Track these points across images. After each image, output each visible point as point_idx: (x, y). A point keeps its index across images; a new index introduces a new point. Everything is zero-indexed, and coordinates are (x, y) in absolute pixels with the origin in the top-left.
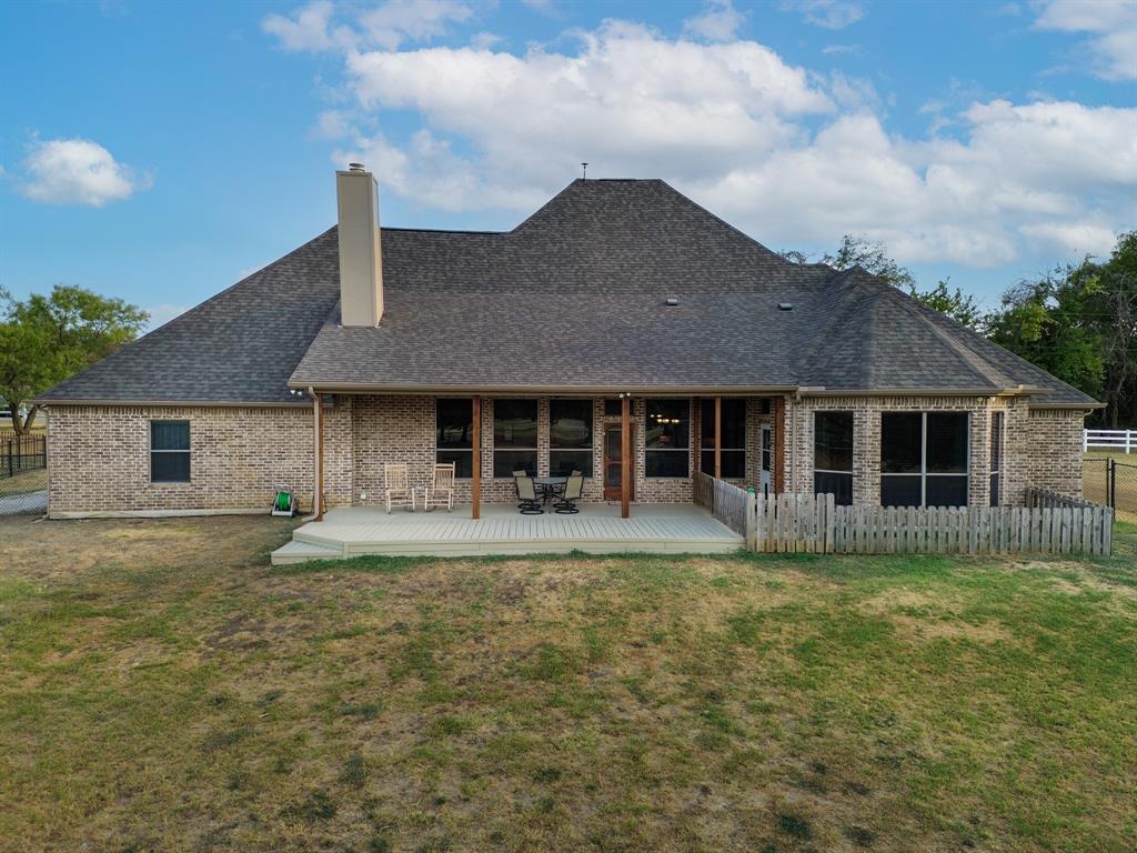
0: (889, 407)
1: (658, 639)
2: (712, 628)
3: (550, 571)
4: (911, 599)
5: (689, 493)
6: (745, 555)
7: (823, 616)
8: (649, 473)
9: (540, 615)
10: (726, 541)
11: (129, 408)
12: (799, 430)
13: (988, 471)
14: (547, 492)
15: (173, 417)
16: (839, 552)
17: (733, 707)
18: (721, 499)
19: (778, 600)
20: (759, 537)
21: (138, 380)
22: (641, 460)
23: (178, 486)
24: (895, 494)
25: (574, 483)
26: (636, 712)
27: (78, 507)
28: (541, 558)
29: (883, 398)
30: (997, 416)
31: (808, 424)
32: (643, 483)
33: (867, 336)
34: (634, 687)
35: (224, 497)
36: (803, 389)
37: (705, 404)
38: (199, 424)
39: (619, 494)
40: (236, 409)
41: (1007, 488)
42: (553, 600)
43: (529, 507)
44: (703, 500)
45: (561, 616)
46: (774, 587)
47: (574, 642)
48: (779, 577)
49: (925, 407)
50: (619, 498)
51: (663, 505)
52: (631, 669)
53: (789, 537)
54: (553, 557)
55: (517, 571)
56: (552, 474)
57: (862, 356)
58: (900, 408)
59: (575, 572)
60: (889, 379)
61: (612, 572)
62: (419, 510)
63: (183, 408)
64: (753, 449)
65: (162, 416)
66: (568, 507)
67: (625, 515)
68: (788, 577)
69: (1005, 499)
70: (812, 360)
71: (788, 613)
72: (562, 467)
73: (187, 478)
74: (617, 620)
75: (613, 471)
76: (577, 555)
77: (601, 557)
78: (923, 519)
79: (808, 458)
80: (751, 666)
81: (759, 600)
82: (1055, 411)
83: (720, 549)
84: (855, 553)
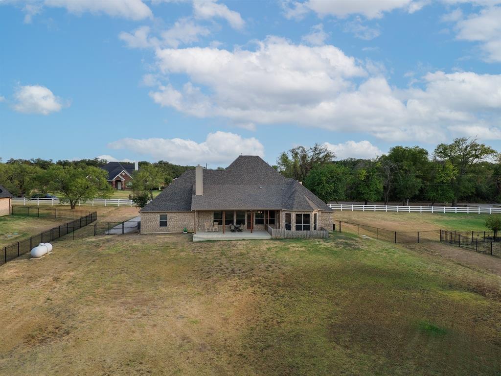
0: (297, 213)
1: (257, 251)
2: (265, 249)
3: (240, 242)
4: (294, 245)
5: (264, 228)
6: (272, 239)
7: (281, 248)
8: (256, 223)
9: (239, 248)
10: (269, 237)
11: (156, 213)
12: (283, 216)
13: (313, 224)
14: (236, 228)
15: (164, 214)
16: (286, 238)
17: (266, 258)
18: (269, 230)
19: (275, 245)
20: (274, 236)
21: (157, 207)
22: (255, 221)
23: (165, 227)
24: (298, 228)
25: (242, 227)
26: (253, 258)
27: (146, 232)
28: (237, 240)
29: (296, 211)
30: (315, 215)
31: (284, 215)
32: (255, 225)
33: (294, 200)
34: (253, 256)
35: (173, 229)
36: (283, 209)
37: (266, 211)
38: (169, 215)
39: (250, 228)
40: (176, 212)
41: (318, 227)
42: (241, 246)
43: (233, 231)
44: (266, 229)
45: (242, 249)
46: (275, 244)
47: (245, 252)
48: (276, 242)
49: (303, 213)
50: (250, 229)
51: (259, 230)
52: (253, 255)
53: (279, 236)
54: (240, 240)
55: (234, 242)
56: (237, 224)
57: (293, 204)
58: (299, 213)
59: (244, 242)
60: (297, 208)
61: (250, 242)
62: (212, 232)
63: (166, 212)
64: (276, 219)
65: (162, 214)
66: (240, 231)
67: (252, 232)
68: (278, 242)
69: (317, 229)
70: (285, 203)
71: (276, 247)
72: (239, 222)
73: (166, 226)
74: (251, 249)
75: (249, 223)
76: (243, 240)
77: (248, 240)
78: (303, 232)
79: (284, 222)
80: (269, 253)
81: (272, 246)
82: (328, 212)
83: (267, 238)
84: (289, 238)
